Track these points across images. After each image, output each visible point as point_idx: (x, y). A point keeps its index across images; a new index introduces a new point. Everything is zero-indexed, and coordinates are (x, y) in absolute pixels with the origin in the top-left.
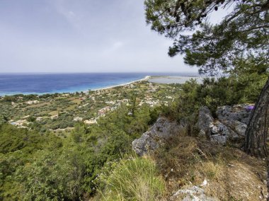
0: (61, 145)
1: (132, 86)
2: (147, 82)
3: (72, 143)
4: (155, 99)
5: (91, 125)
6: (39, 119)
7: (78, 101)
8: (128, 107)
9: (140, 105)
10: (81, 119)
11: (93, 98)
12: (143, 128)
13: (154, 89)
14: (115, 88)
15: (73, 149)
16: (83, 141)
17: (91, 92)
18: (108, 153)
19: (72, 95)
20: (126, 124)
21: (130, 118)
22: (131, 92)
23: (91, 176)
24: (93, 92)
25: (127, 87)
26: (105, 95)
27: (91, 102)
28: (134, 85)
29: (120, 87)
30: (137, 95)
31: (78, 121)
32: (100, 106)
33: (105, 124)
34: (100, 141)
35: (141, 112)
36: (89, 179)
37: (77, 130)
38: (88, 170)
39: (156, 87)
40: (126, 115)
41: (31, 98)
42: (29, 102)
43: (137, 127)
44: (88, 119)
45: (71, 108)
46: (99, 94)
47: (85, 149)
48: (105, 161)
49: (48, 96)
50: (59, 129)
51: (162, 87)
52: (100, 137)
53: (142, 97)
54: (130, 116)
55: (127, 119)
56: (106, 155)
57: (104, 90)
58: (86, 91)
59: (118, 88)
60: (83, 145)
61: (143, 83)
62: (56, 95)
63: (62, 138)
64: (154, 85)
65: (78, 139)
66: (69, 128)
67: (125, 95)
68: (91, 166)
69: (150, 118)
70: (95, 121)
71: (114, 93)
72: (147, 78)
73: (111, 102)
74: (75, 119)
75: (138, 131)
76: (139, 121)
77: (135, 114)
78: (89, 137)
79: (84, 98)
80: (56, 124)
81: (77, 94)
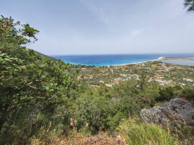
0: (92, 94)
1: (143, 65)
2: (160, 62)
3: (98, 95)
4: (166, 78)
5: (108, 87)
6: (85, 77)
7: (103, 71)
8: (138, 81)
9: (149, 81)
10: (103, 82)
11: (112, 71)
12: (150, 101)
13: (167, 69)
14: (128, 65)
15: (98, 98)
16: (103, 95)
17: (111, 67)
18: (118, 109)
19: (101, 67)
20: (134, 94)
21: (139, 90)
22: (142, 69)
23: (105, 118)
24: (112, 67)
25: (138, 66)
26: (120, 70)
27: (111, 73)
28: (146, 64)
29: (132, 65)
30: (146, 73)
31: (101, 83)
32: (115, 76)
33: (118, 89)
34: (113, 99)
35: (149, 87)
36: (104, 120)
37: (101, 88)
38: (104, 114)
39: (170, 68)
40: (135, 87)
41: (83, 67)
42: (83, 69)
43: (144, 98)
44: (107, 83)
45: (99, 75)
46: (116, 68)
47: (104, 100)
48: (116, 114)
49: (90, 66)
50: (92, 85)
51: (179, 68)
52: (114, 96)
53: (152, 75)
54: (138, 88)
55: (136, 90)
56: (116, 110)
57: (120, 66)
58: (108, 66)
59: (130, 66)
60: (103, 97)
61: (155, 63)
62: (93, 67)
63: (93, 90)
64: (168, 65)
65: (101, 94)
66: (96, 86)
67: (136, 72)
68: (106, 112)
69: (159, 95)
70: (111, 86)
71: (127, 69)
72: (160, 59)
73: (124, 75)
74: (101, 82)
75: (145, 102)
76: (146, 94)
77: (143, 88)
78: (107, 94)
79: (107, 70)
80: (91, 82)
81: (104, 67)
